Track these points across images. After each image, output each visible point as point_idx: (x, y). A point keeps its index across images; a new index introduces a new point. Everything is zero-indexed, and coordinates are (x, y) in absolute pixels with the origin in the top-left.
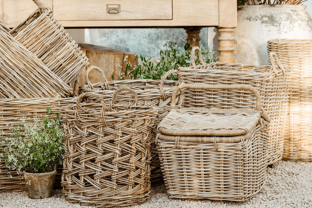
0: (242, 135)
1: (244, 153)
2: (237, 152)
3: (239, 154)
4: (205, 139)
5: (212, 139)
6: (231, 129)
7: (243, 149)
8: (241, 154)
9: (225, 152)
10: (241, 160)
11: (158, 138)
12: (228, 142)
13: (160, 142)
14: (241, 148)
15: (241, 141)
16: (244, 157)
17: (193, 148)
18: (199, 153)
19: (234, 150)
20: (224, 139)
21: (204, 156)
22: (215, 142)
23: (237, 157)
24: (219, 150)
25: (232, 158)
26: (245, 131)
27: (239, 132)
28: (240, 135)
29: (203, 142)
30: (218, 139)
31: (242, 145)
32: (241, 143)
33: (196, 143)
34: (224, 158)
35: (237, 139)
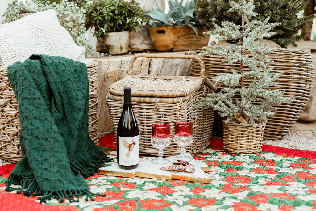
0: (181, 97)
1: (182, 114)
2: (176, 112)
3: (177, 114)
4: (147, 99)
5: (154, 100)
6: (171, 91)
7: (181, 109)
8: (179, 114)
9: (165, 112)
10: (180, 120)
11: (108, 98)
12: (167, 103)
13: (109, 102)
14: (179, 108)
15: (179, 102)
16: (182, 118)
17: (137, 108)
18: (143, 112)
19: (173, 110)
20: (164, 100)
21: (147, 115)
22: (156, 103)
23: (175, 117)
24: (160, 110)
25: (171, 118)
26: (183, 93)
27: (178, 93)
28: (179, 97)
29: (145, 102)
30: (158, 100)
31: (180, 106)
32: (179, 104)
33: (140, 103)
34: (165, 118)
35: (176, 100)
